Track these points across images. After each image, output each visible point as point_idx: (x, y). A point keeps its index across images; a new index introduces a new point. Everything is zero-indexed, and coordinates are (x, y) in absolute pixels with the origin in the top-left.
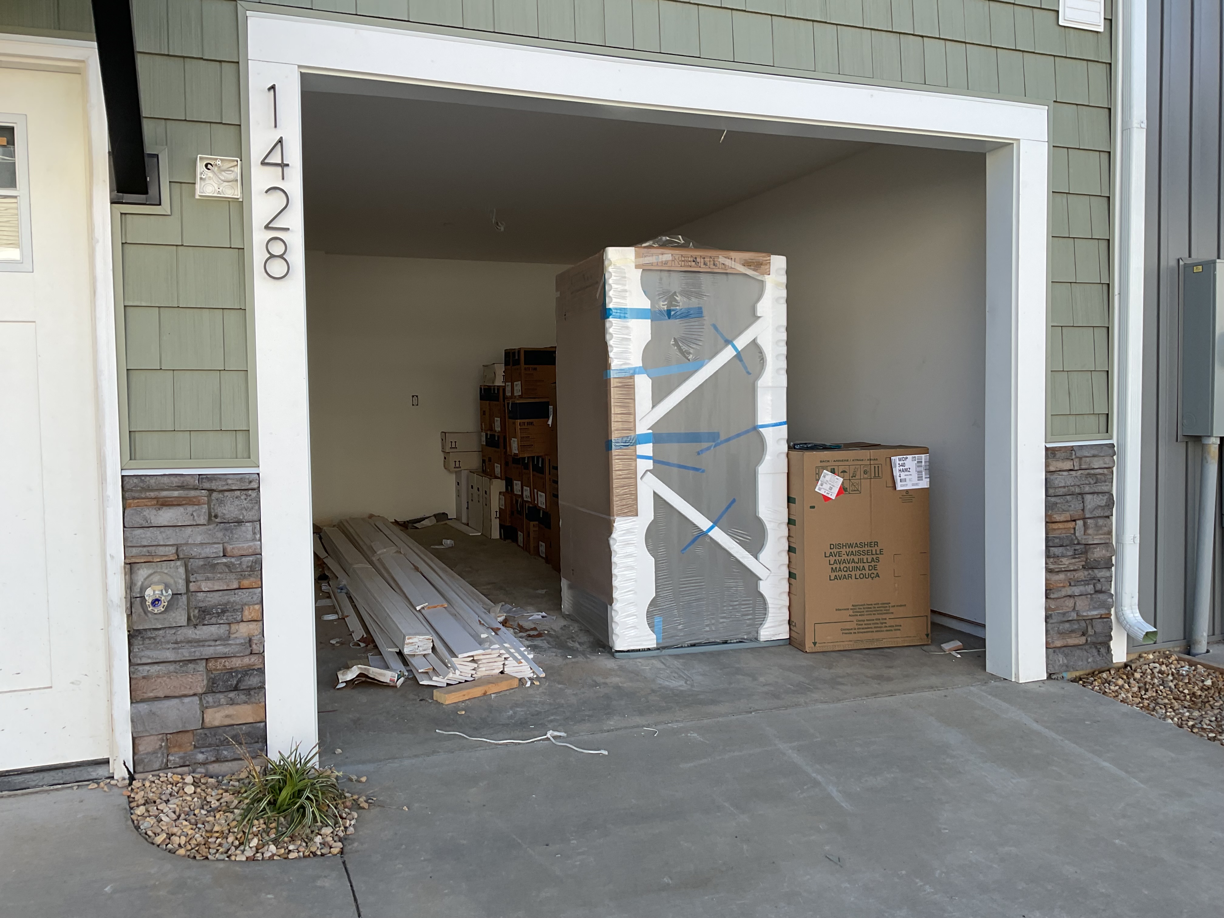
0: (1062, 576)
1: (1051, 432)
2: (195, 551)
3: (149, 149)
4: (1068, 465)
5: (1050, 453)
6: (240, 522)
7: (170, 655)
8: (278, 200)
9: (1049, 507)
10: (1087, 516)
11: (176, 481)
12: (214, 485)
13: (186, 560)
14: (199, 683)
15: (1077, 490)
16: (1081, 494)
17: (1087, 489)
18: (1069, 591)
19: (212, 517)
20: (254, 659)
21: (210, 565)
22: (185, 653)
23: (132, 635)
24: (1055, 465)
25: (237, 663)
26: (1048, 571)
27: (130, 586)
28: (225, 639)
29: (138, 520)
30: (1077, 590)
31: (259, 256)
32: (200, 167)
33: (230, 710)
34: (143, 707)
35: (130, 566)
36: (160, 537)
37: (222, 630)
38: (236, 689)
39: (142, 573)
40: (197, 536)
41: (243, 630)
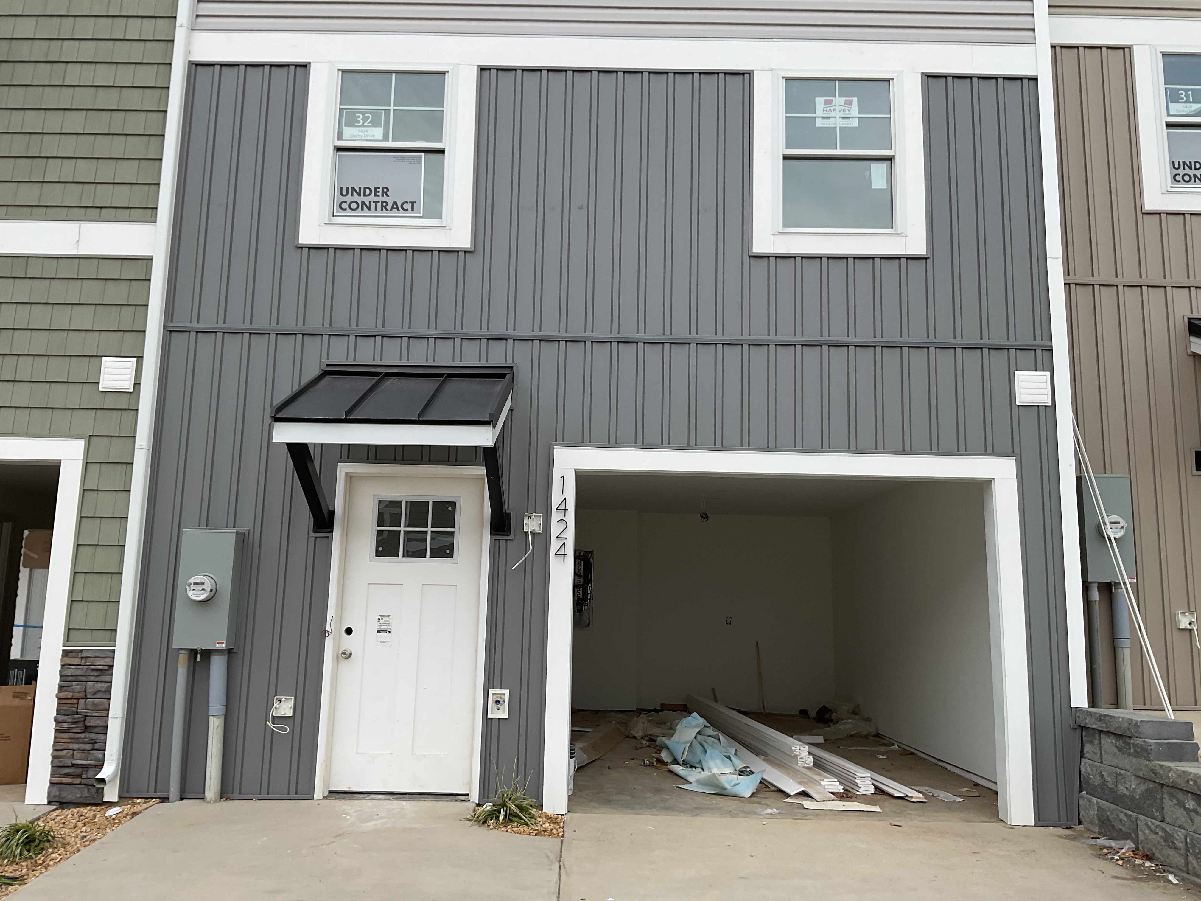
0: (66, 735)
1: (68, 638)
4: (76, 661)
5: (66, 653)
9: (61, 688)
10: (88, 696)
15: (84, 679)
16: (86, 681)
17: (92, 678)
18: (71, 746)
24: (68, 660)
26: (56, 731)
30: (75, 746)
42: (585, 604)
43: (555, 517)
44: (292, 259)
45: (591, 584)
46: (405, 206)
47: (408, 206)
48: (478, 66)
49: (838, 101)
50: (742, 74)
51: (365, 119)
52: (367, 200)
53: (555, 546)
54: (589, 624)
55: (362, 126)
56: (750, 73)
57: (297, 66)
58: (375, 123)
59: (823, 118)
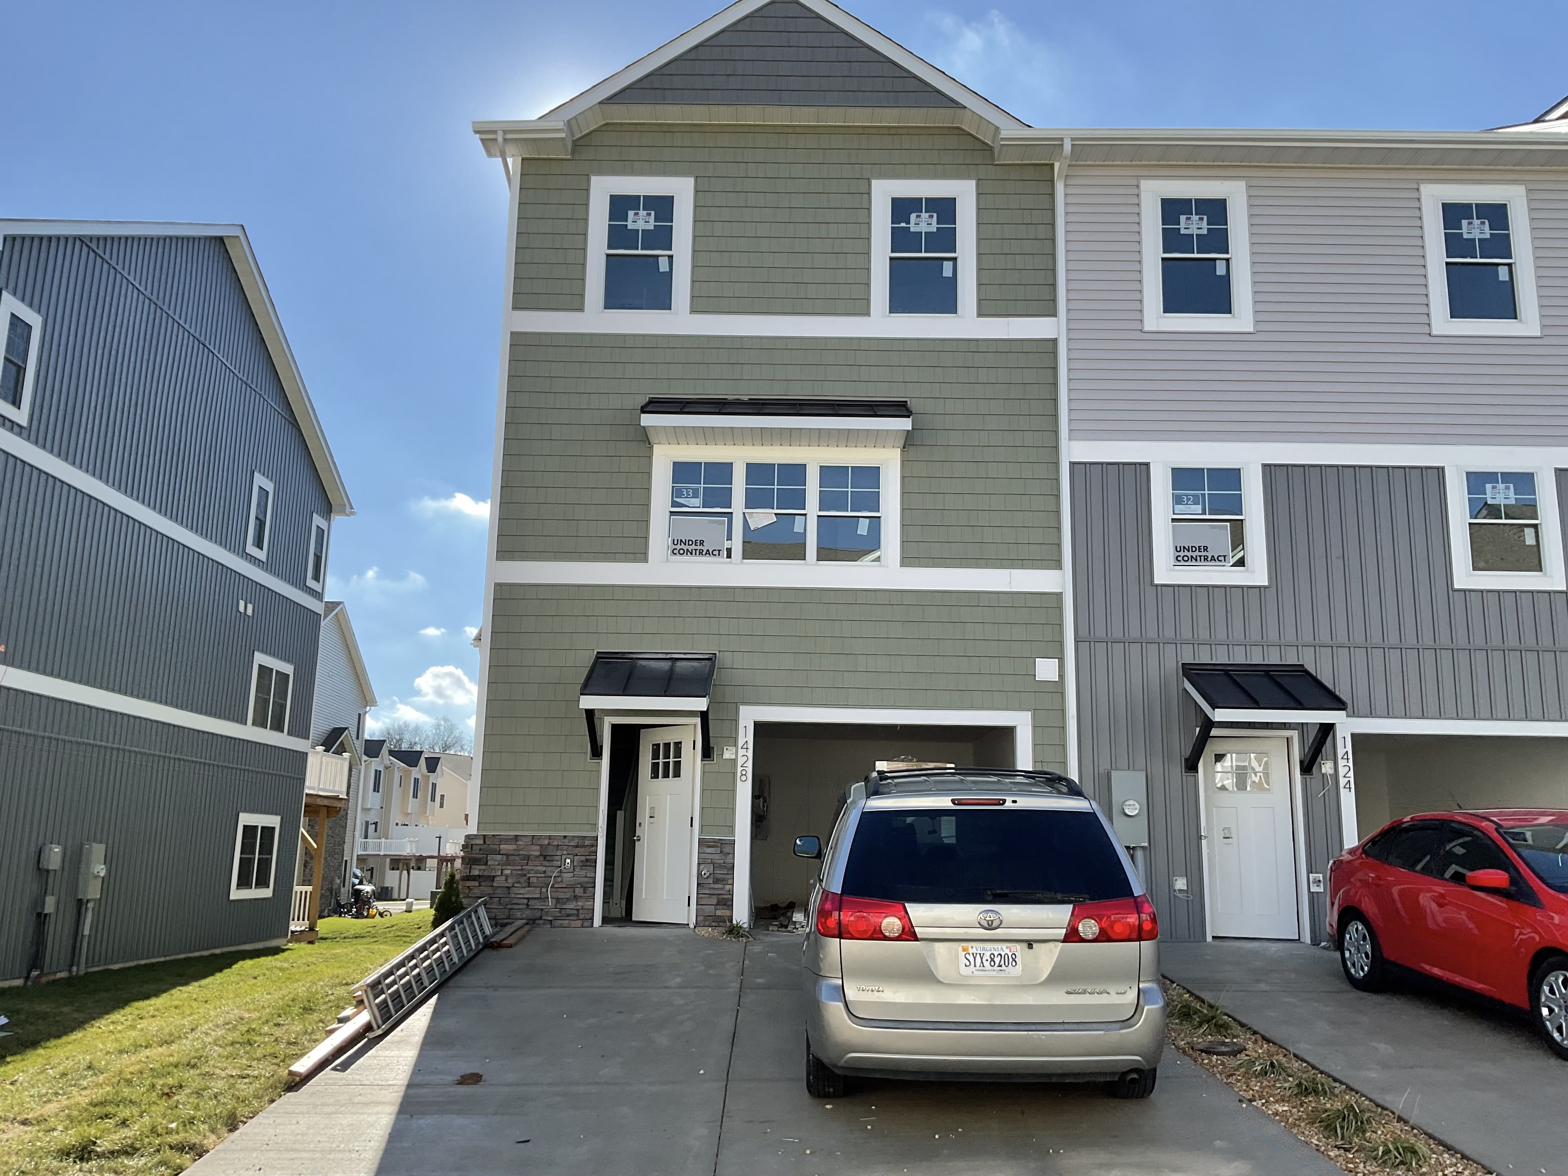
2: (716, 861)
3: (711, 746)
6: (729, 854)
7: (707, 892)
8: (745, 758)
11: (712, 840)
12: (723, 842)
13: (714, 864)
14: (715, 902)
19: (721, 852)
20: (730, 896)
21: (721, 867)
22: (712, 892)
23: (698, 884)
25: (725, 896)
27: (698, 870)
28: (722, 889)
29: (701, 851)
31: (739, 774)
32: (725, 749)
33: (723, 911)
34: (700, 907)
35: (699, 864)
36: (707, 856)
37: (722, 886)
38: (725, 905)
39: (702, 866)
40: (717, 857)
41: (728, 887)
43: (1341, 763)
44: (1150, 592)
46: (1220, 558)
47: (1221, 558)
48: (1262, 464)
49: (1501, 486)
50: (1438, 468)
51: (1188, 500)
52: (1194, 554)
53: (1342, 782)
55: (1187, 504)
56: (1443, 468)
57: (1141, 464)
58: (1196, 503)
59: (1492, 498)
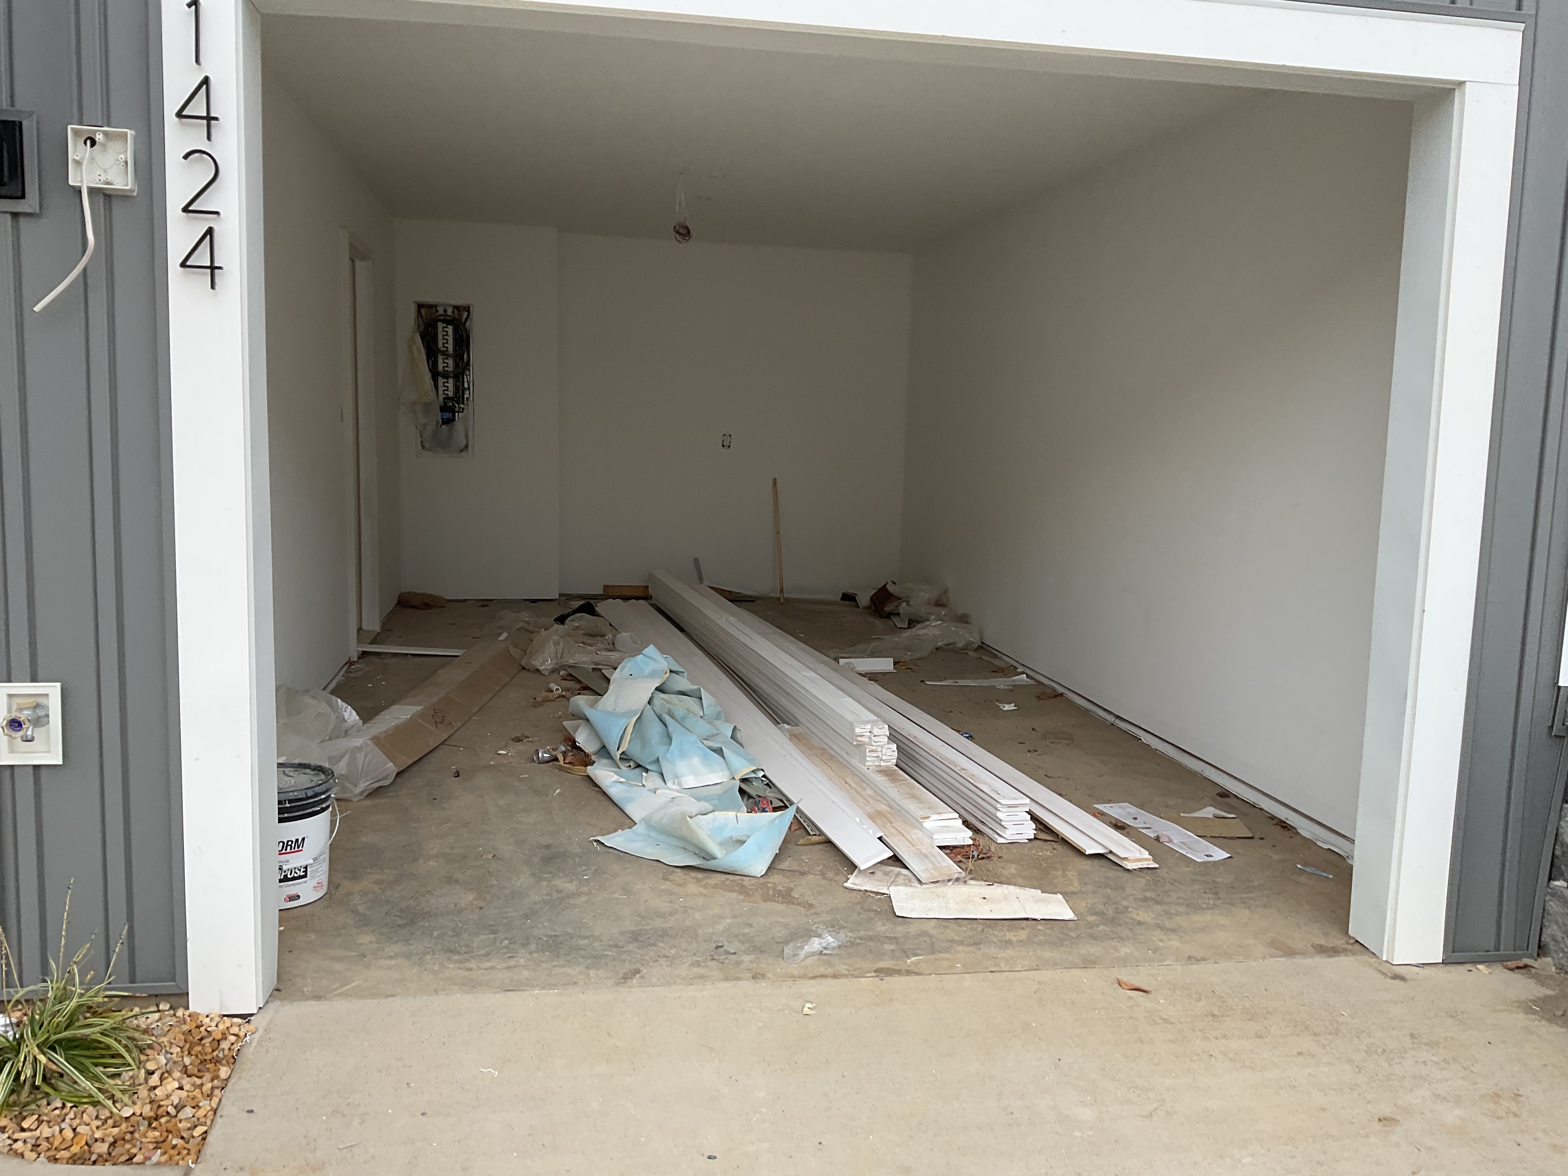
42: (459, 408)
43: (176, 140)
45: (469, 371)
53: (179, 237)
54: (467, 446)
